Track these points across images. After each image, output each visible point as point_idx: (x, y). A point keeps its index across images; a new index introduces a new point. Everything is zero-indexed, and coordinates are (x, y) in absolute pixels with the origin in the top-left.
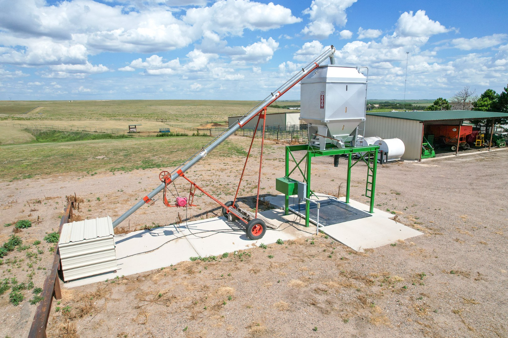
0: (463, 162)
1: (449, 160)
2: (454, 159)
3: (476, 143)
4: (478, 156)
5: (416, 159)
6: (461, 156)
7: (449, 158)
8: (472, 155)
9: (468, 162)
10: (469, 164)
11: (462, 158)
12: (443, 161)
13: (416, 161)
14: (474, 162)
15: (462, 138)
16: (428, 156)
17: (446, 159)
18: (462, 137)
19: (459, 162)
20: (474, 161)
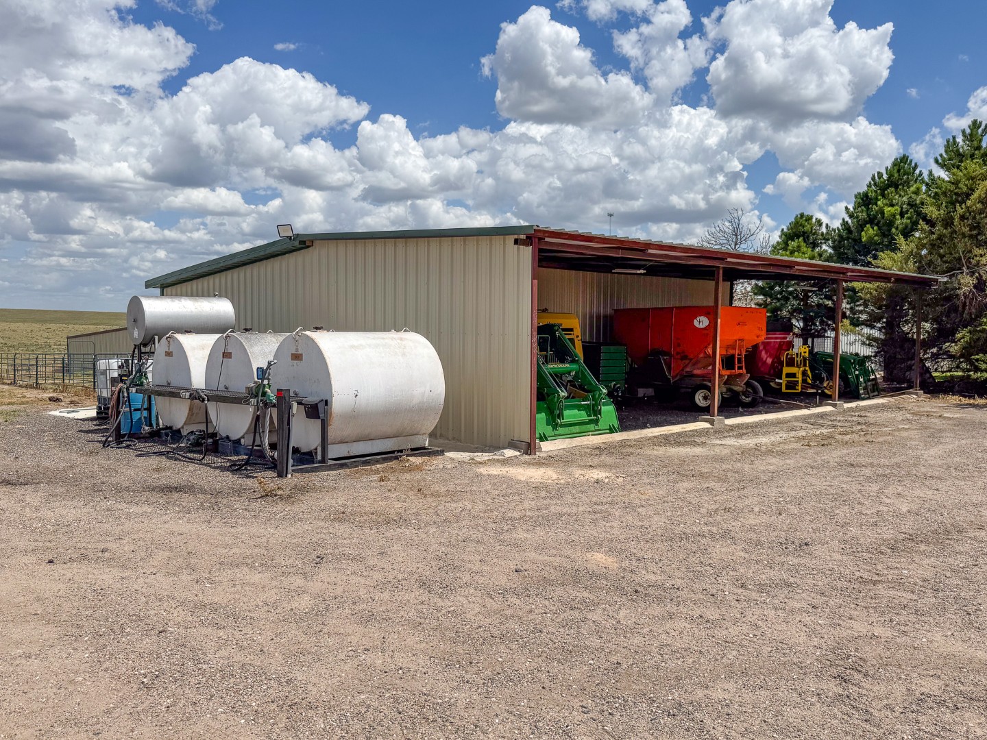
0: (745, 453)
1: (679, 444)
2: (704, 439)
3: (783, 381)
4: (804, 425)
5: (512, 445)
6: (732, 428)
7: (679, 434)
8: (779, 422)
9: (770, 452)
10: (774, 462)
11: (740, 436)
12: (649, 452)
13: (509, 453)
14: (795, 451)
15: (733, 356)
16: (578, 428)
17: (666, 440)
18: (731, 352)
19: (726, 451)
20: (794, 446)
